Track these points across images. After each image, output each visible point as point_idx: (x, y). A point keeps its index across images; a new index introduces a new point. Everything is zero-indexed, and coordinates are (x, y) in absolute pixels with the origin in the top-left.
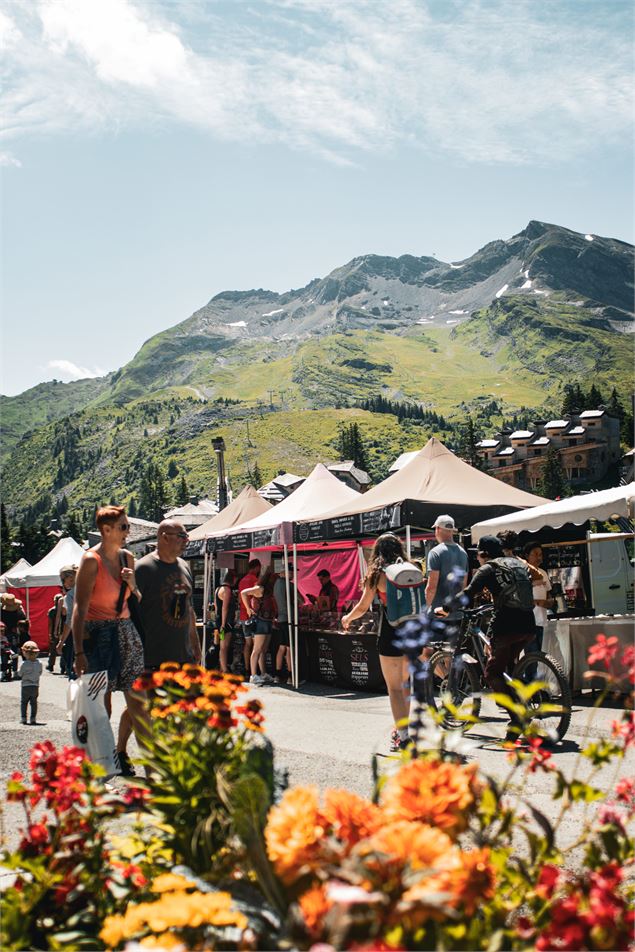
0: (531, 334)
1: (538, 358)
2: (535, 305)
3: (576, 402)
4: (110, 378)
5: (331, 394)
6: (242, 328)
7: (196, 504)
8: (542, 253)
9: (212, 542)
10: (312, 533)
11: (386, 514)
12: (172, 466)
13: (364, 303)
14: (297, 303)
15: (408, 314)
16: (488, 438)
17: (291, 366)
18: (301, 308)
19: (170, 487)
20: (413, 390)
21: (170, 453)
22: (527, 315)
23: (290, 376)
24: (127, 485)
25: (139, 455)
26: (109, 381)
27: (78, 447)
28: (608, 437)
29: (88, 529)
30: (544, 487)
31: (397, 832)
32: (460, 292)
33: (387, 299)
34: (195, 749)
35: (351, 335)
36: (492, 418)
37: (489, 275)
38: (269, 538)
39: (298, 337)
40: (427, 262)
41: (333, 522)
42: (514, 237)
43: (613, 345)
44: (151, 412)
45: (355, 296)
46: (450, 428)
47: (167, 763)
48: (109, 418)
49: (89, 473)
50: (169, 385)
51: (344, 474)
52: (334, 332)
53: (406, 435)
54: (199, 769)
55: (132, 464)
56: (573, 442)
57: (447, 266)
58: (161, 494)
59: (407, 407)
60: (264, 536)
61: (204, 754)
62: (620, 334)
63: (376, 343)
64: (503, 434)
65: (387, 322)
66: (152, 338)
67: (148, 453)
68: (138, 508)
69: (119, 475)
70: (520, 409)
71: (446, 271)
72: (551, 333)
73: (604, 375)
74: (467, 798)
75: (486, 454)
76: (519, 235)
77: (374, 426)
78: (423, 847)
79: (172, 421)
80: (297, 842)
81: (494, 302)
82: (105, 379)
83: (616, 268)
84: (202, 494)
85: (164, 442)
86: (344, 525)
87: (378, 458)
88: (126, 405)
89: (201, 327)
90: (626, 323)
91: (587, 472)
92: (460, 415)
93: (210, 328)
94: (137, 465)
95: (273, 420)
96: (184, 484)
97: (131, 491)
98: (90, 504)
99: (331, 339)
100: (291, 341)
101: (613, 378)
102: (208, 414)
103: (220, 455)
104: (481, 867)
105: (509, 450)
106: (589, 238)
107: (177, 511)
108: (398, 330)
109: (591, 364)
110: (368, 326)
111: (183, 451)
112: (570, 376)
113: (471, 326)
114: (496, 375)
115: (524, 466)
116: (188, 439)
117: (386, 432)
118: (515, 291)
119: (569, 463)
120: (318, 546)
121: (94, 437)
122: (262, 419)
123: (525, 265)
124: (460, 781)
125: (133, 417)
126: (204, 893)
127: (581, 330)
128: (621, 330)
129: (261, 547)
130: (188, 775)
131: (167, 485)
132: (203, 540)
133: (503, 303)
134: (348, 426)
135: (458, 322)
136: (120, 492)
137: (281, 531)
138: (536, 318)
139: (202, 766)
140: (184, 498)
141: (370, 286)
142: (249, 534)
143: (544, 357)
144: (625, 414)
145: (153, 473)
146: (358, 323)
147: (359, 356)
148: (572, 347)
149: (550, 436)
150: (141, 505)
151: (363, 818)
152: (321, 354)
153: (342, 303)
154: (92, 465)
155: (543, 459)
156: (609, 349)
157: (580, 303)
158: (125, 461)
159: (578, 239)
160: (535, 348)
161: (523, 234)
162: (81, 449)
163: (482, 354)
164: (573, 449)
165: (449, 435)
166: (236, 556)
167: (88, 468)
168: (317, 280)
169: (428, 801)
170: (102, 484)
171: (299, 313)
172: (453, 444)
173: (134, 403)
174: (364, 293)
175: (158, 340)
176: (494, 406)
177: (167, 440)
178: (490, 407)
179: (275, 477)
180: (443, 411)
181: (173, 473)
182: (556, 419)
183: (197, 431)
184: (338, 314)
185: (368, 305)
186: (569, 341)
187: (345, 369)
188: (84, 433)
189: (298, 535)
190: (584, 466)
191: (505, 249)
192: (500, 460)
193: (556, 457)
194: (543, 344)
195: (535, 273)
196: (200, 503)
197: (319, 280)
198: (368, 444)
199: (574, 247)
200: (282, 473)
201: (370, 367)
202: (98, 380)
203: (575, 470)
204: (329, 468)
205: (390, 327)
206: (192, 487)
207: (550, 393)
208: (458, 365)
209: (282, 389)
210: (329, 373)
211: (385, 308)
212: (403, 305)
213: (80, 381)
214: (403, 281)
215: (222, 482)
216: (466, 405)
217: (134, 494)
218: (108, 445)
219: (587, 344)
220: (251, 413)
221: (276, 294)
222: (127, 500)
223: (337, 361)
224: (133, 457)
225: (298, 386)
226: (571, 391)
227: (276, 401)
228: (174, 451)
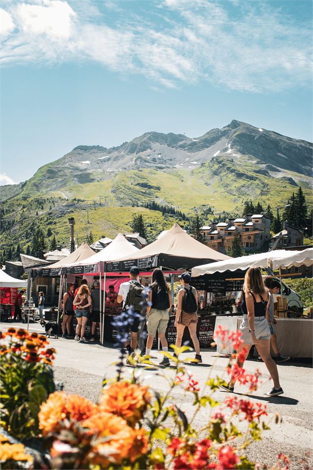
0: (230, 175)
1: (233, 188)
2: (232, 161)
3: (250, 210)
4: (21, 185)
5: (130, 199)
6: (88, 164)
7: (60, 250)
8: (237, 136)
9: (65, 269)
10: (114, 268)
11: (150, 260)
12: (49, 231)
13: (149, 156)
14: (115, 154)
15: (170, 162)
16: (206, 226)
17: (111, 184)
18: (118, 156)
19: (48, 241)
20: (170, 200)
21: (48, 224)
22: (228, 166)
23: (110, 189)
24: (26, 239)
25: (33, 224)
26: (20, 187)
27: (3, 219)
28: (265, 228)
29: (5, 260)
30: (232, 251)
31: (100, 418)
32: (196, 153)
33: (160, 154)
34: (19, 372)
35: (141, 171)
36: (208, 216)
37: (211, 145)
38: (93, 269)
39: (115, 170)
40: (181, 137)
41: (125, 263)
42: (224, 127)
43: (270, 183)
44: (40, 203)
45: (145, 152)
46: (188, 220)
47: (4, 378)
48: (19, 205)
49: (8, 232)
50: (50, 190)
51: (134, 239)
52: (133, 169)
53: (166, 222)
54: (19, 382)
55: (29, 229)
56: (247, 230)
57: (191, 140)
58: (43, 244)
59: (167, 208)
60: (90, 268)
61: (22, 374)
62: (273, 178)
63: (153, 176)
64: (213, 224)
65: (160, 165)
66: (43, 167)
67: (37, 223)
68: (31, 251)
69: (23, 234)
70: (222, 212)
71: (190, 142)
72: (240, 175)
73: (264, 197)
74: (142, 403)
75: (205, 233)
76: (227, 126)
77: (149, 216)
78: (112, 426)
79: (51, 208)
80: (52, 420)
81: (213, 159)
82: (18, 186)
83: (273, 146)
84: (63, 246)
85: (46, 219)
86: (130, 264)
87: (151, 232)
88: (28, 199)
89: (68, 162)
90: (277, 173)
91: (253, 245)
92: (193, 213)
93: (72, 163)
94: (32, 229)
95: (100, 210)
96: (54, 240)
97: (28, 242)
98: (7, 247)
99: (132, 172)
100: (112, 172)
101: (268, 199)
102: (68, 206)
103: (72, 227)
104: (139, 438)
105: (216, 232)
106: (261, 130)
107: (50, 253)
108: (165, 170)
109: (259, 192)
110: (150, 167)
111: (55, 223)
112: (248, 197)
113: (200, 170)
114: (212, 194)
115: (223, 240)
116: (58, 218)
117: (156, 220)
118: (223, 154)
119: (245, 240)
120: (117, 274)
121: (11, 214)
122: (95, 210)
123: (229, 142)
124: (139, 394)
125: (31, 205)
126: (11, 444)
127: (254, 175)
128: (274, 176)
129: (88, 273)
130: (14, 384)
131: (46, 240)
132: (60, 268)
133: (217, 160)
134: (137, 216)
135: (194, 167)
136: (22, 242)
137: (99, 266)
138: (233, 168)
139: (21, 380)
140: (54, 247)
141: (152, 147)
142: (83, 266)
143: (235, 187)
144: (273, 217)
145: (40, 234)
146: (146, 165)
147: (145, 181)
148: (249, 183)
149: (236, 226)
150: (33, 249)
151: (86, 410)
152: (126, 179)
153: (138, 155)
154: (9, 228)
155: (232, 237)
156: (267, 185)
157: (255, 162)
158: (26, 227)
159: (255, 130)
160: (232, 182)
161: (229, 126)
162: (5, 220)
163: (205, 184)
164: (247, 233)
165: (187, 223)
166: (76, 277)
167: (7, 229)
168: (127, 143)
169: (121, 403)
170: (14, 238)
171: (117, 158)
172: (189, 227)
173: (32, 199)
174: (149, 150)
175: (46, 167)
176: (210, 210)
177: (47, 218)
178: (208, 210)
179: (100, 239)
180: (185, 211)
181: (50, 234)
182: (240, 217)
183: (63, 214)
184: (136, 160)
185: (150, 156)
186: (248, 180)
187: (138, 188)
188: (6, 212)
189: (107, 269)
190: (252, 242)
191: (219, 133)
192: (211, 237)
193: (239, 237)
194: (236, 181)
195: (234, 146)
196: (62, 250)
197: (127, 142)
198: (147, 225)
199: (253, 134)
200: (103, 237)
201: (150, 187)
202: (15, 186)
203: (247, 243)
204: (127, 236)
205: (161, 168)
206: (59, 242)
207: (237, 205)
208: (194, 189)
209: (106, 196)
210: (130, 189)
211: (159, 159)
212: (167, 158)
213: (6, 186)
214: (169, 145)
215: (73, 240)
216: (196, 208)
217: (29, 244)
218: (18, 218)
219: (257, 182)
220: (90, 206)
221: (106, 148)
222: (26, 246)
223: (134, 184)
224: (30, 225)
225: (114, 194)
226: (248, 205)
227: (103, 201)
228: (50, 223)
